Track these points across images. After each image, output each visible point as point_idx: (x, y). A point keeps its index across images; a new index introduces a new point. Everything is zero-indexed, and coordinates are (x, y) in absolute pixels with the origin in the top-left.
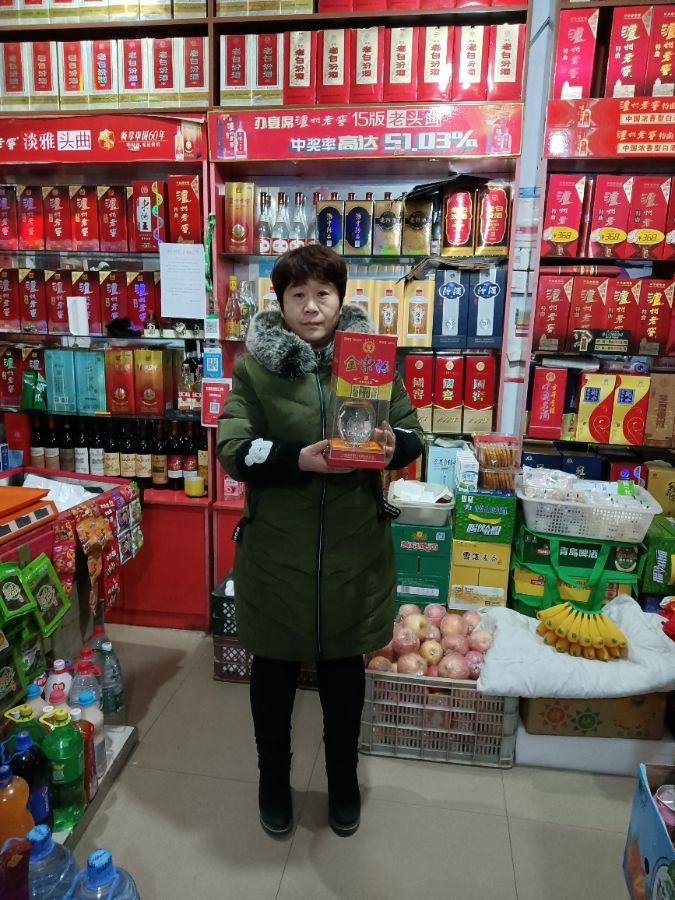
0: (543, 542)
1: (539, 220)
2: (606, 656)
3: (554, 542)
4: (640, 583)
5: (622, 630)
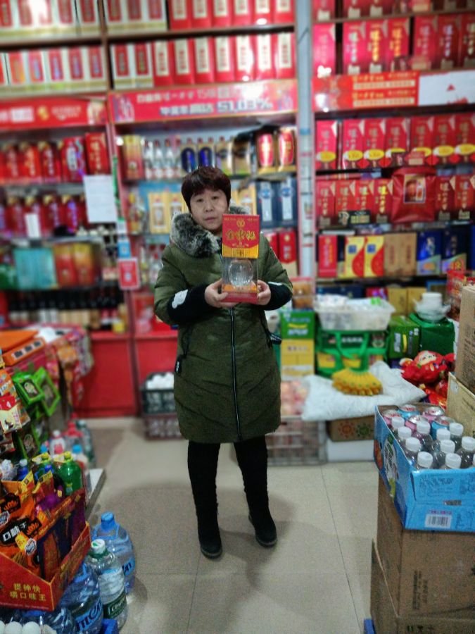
0: (331, 336)
1: (312, 148)
2: (371, 393)
3: (338, 335)
4: (388, 353)
5: (380, 380)
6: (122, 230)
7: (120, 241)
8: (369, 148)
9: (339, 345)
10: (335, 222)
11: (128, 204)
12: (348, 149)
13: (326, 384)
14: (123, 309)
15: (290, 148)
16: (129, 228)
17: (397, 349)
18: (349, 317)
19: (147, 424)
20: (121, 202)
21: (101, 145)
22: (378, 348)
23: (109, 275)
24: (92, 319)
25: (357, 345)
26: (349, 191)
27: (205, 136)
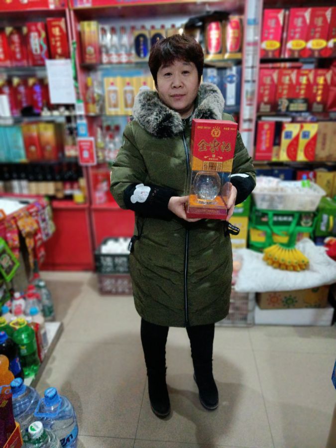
0: (265, 214)
1: (258, 38)
2: (299, 269)
3: (270, 214)
4: (314, 232)
5: (306, 255)
6: (80, 111)
7: (79, 121)
8: (313, 38)
9: (271, 223)
10: (275, 110)
11: (87, 88)
12: (292, 38)
13: (258, 257)
14: (83, 182)
15: (237, 35)
16: (87, 110)
17: (323, 228)
18: (282, 198)
19: (100, 281)
20: (79, 85)
21: (61, 30)
22: (306, 227)
23: (71, 152)
24: (57, 190)
25: (288, 223)
26: (290, 80)
27: (157, 23)
